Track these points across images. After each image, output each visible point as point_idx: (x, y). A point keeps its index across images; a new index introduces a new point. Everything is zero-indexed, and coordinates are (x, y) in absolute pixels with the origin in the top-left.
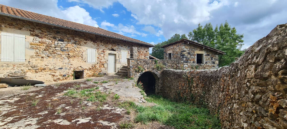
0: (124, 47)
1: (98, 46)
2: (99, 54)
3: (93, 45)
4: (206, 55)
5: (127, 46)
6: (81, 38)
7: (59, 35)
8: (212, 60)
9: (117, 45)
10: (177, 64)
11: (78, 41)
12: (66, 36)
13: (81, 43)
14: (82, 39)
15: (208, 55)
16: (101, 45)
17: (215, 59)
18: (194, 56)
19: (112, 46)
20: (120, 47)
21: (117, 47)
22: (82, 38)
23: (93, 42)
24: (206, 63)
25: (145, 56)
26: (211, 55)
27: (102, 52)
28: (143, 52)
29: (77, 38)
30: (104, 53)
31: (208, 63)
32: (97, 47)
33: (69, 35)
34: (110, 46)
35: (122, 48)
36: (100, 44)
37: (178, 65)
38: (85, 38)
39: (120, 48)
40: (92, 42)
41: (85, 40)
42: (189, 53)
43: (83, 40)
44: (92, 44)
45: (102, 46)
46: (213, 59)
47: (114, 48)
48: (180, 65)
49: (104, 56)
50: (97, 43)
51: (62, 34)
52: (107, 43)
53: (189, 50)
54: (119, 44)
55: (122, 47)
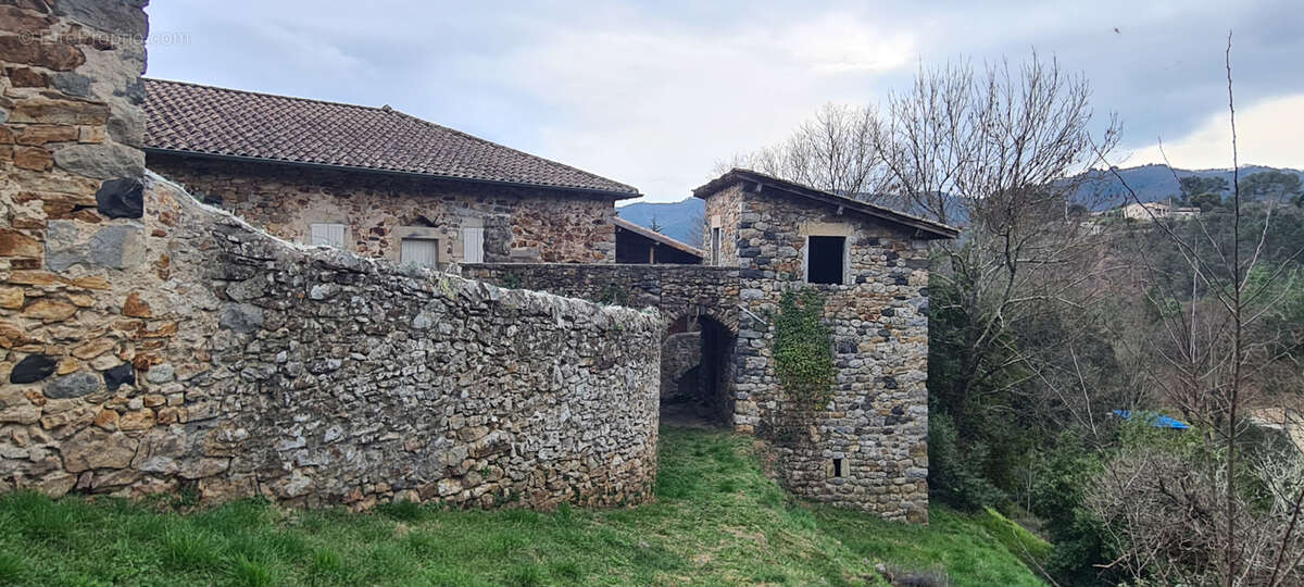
0: (477, 206)
1: (356, 209)
2: (359, 243)
3: (333, 209)
4: (860, 244)
5: (491, 203)
6: (285, 185)
7: (206, 183)
8: (895, 265)
9: (445, 199)
10: (709, 287)
11: (273, 197)
12: (231, 184)
13: (286, 204)
14: (288, 189)
15: (874, 242)
16: (370, 203)
17: (908, 260)
18: (797, 248)
19: (417, 206)
20: (458, 210)
21: (441, 208)
22: (289, 185)
23: (336, 196)
24: (861, 280)
25: (588, 245)
26: (884, 242)
27: (374, 235)
28: (577, 224)
29: (272, 187)
30: (382, 238)
31: (868, 279)
32: (350, 216)
33: (240, 177)
34: (410, 207)
35: (467, 211)
36: (363, 202)
37: (713, 291)
38: (301, 182)
39: (455, 212)
40: (331, 197)
41: (301, 190)
42: (769, 236)
43: (294, 191)
44: (332, 203)
45: (374, 208)
46: (900, 262)
47: (431, 215)
48: (719, 288)
49: (384, 250)
50: (351, 199)
51: (217, 176)
52: (396, 196)
53: (769, 217)
54: (451, 195)
55: (466, 206)
